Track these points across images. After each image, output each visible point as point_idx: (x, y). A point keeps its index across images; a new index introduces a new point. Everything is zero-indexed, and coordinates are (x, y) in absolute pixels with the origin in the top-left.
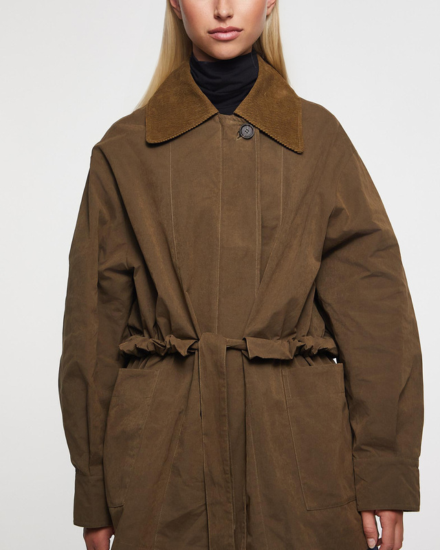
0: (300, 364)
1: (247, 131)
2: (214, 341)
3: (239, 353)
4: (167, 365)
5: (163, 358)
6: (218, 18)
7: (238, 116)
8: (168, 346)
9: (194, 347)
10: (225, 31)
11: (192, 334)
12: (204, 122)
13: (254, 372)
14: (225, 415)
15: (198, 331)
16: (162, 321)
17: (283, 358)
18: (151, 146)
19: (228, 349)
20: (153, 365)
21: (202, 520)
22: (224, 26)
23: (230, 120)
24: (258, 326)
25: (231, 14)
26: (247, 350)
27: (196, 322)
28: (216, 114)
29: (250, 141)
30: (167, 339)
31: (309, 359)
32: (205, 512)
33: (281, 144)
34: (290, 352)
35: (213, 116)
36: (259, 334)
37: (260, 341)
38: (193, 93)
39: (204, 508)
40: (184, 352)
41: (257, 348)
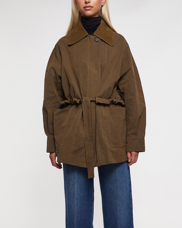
0: (112, 106)
1: (97, 40)
2: (86, 99)
3: (94, 103)
4: (74, 107)
5: (72, 105)
6: (86, 3)
7: (94, 35)
8: (74, 101)
9: (81, 101)
10: (88, 7)
11: (81, 98)
12: (84, 37)
13: (98, 107)
14: (90, 120)
15: (83, 96)
16: (72, 94)
17: (106, 103)
18: (69, 46)
19: (91, 101)
20: (70, 107)
21: (84, 150)
22: (87, 5)
23: (92, 36)
24: (100, 94)
25: (89, 1)
26: (96, 101)
27: (82, 94)
28: (88, 35)
29: (98, 43)
30: (74, 99)
31: (115, 105)
32: (85, 148)
33: (107, 43)
34: (109, 102)
35: (87, 36)
36: (100, 97)
37: (100, 98)
38: (82, 29)
39: (84, 146)
40: (78, 102)
41: (99, 100)
